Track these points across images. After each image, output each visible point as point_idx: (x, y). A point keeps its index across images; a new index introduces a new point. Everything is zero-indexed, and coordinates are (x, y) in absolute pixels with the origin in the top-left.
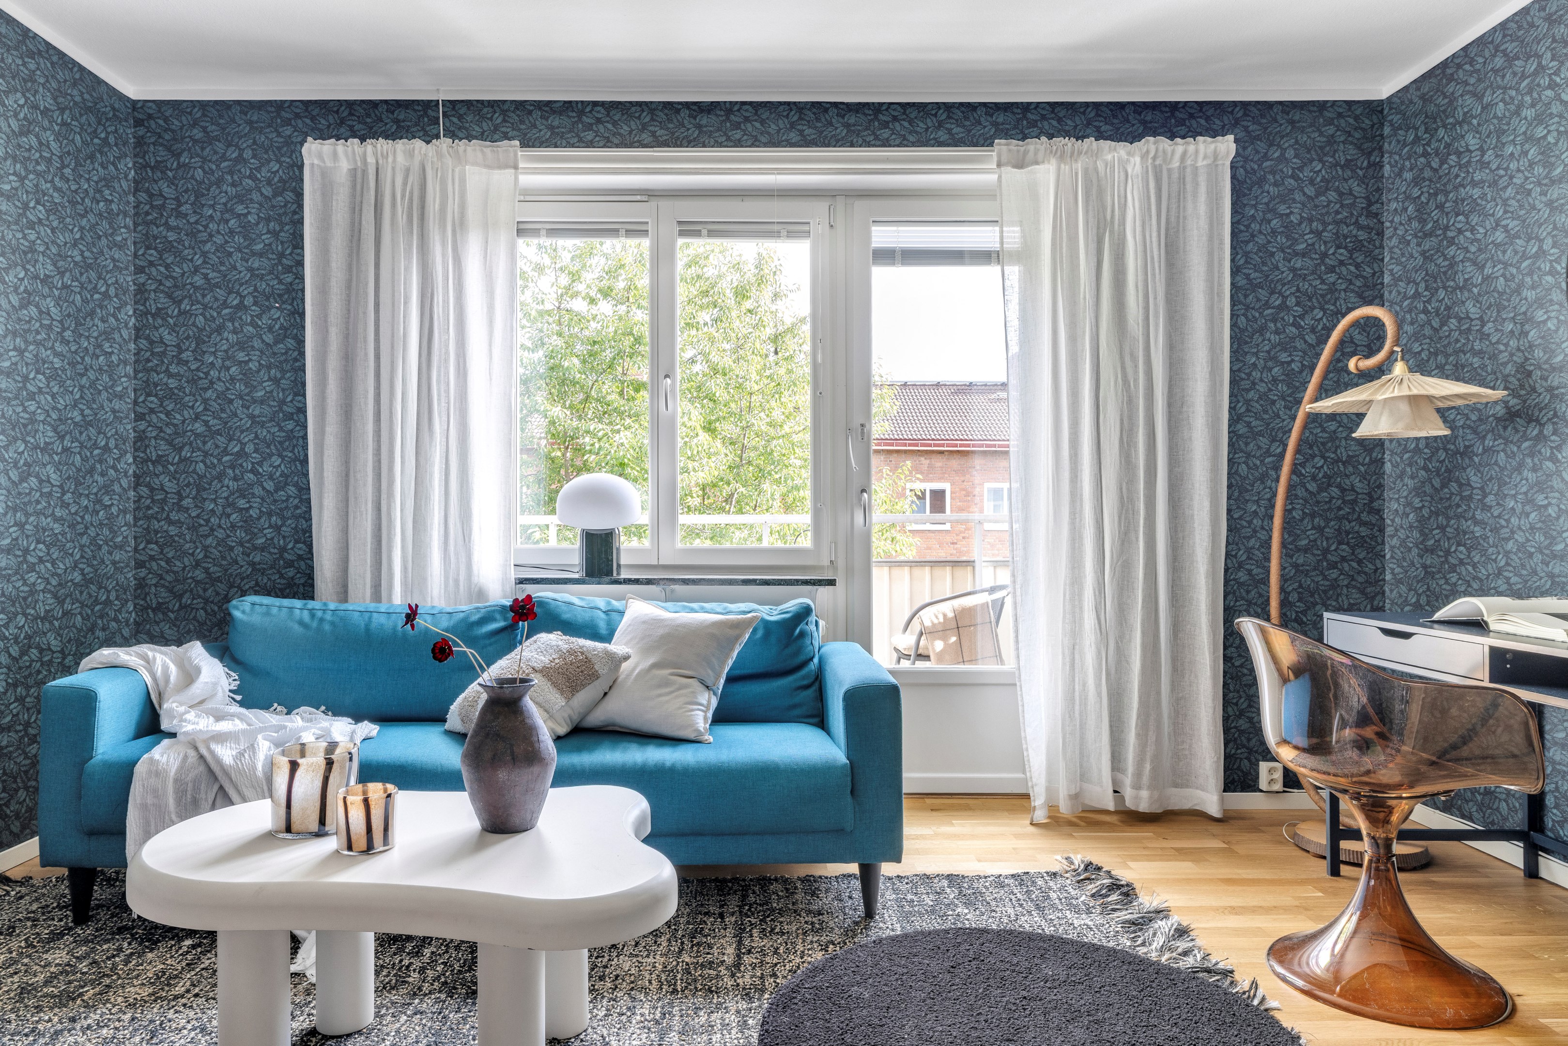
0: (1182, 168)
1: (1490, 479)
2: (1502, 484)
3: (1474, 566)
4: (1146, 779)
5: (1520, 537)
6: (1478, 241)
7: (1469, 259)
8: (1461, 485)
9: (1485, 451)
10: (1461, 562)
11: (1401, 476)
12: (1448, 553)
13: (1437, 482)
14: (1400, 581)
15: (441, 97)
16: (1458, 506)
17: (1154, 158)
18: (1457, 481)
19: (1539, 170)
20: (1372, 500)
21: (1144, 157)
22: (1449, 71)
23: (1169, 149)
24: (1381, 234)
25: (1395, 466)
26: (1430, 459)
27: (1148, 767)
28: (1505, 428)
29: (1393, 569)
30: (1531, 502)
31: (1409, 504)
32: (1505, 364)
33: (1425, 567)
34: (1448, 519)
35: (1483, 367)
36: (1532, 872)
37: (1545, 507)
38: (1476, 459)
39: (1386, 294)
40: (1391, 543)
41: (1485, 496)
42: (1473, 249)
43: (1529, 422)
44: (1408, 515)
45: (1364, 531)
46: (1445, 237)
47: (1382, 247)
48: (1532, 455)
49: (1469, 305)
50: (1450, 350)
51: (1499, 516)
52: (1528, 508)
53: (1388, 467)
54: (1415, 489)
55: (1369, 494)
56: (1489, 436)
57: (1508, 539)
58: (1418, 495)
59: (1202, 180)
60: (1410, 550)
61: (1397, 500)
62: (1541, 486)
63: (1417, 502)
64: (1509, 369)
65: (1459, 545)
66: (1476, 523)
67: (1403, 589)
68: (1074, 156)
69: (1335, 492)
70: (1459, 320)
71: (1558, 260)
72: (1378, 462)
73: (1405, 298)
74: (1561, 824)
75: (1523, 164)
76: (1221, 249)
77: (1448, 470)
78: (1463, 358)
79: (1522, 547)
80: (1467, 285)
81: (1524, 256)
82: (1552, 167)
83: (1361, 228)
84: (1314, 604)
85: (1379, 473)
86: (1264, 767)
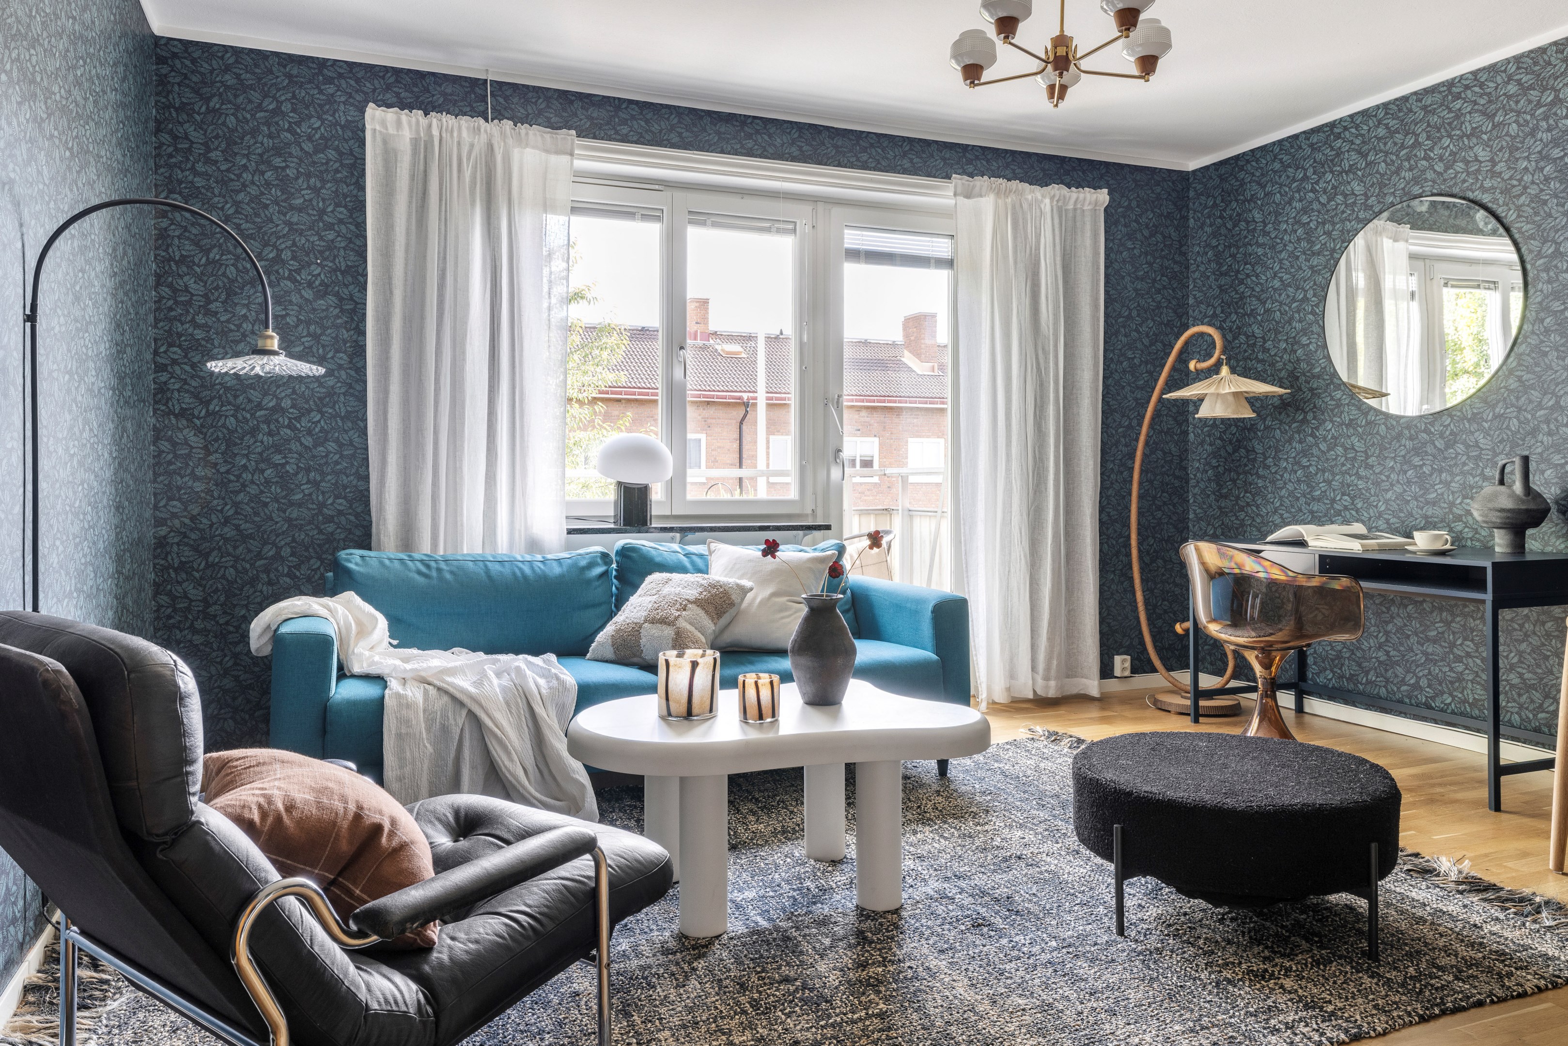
0: (1075, 209)
1: (1270, 448)
2: (1278, 450)
3: (1258, 507)
4: (1053, 672)
5: (1290, 487)
6: (1261, 284)
7: (1255, 296)
8: (1248, 451)
9: (1268, 428)
10: (1248, 504)
11: (1202, 443)
12: (1238, 498)
13: (1230, 449)
14: (1201, 519)
15: (490, 77)
16: (1246, 465)
17: (1058, 201)
18: (1245, 448)
19: (1304, 244)
20: (1182, 460)
21: (1052, 198)
22: (1240, 163)
23: (1068, 195)
24: (1187, 268)
25: (1197, 436)
26: (1224, 432)
27: (1055, 662)
28: (1280, 413)
29: (1195, 511)
30: (1298, 463)
31: (1208, 464)
32: (1280, 370)
33: (1220, 508)
34: (1238, 474)
35: (1265, 371)
36: (1300, 709)
37: (1308, 467)
38: (1259, 434)
39: (1191, 312)
40: (1194, 493)
41: (1266, 458)
42: (1258, 289)
43: (1297, 409)
44: (1207, 472)
45: (1177, 483)
46: (1237, 278)
47: (1188, 277)
48: (1299, 432)
49: (1255, 327)
50: (1241, 357)
51: (1276, 473)
52: (1296, 467)
53: (1191, 436)
54: (1213, 453)
55: (1180, 456)
56: (1269, 418)
57: (1282, 488)
58: (1215, 457)
59: (1088, 219)
60: (1208, 496)
61: (1199, 460)
62: (1305, 453)
63: (1214, 462)
64: (1283, 374)
65: (1246, 492)
66: (1259, 477)
67: (1203, 524)
68: (1008, 192)
69: (1159, 454)
70: (1248, 337)
71: (1317, 305)
72: (1186, 433)
73: (1205, 316)
74: (1318, 674)
75: (1293, 238)
76: (1098, 273)
77: (1238, 441)
78: (1250, 364)
79: (1291, 494)
80: (1253, 314)
81: (1294, 300)
82: (1312, 244)
83: (1176, 262)
84: (1148, 537)
85: (1186, 441)
86: (1118, 659)
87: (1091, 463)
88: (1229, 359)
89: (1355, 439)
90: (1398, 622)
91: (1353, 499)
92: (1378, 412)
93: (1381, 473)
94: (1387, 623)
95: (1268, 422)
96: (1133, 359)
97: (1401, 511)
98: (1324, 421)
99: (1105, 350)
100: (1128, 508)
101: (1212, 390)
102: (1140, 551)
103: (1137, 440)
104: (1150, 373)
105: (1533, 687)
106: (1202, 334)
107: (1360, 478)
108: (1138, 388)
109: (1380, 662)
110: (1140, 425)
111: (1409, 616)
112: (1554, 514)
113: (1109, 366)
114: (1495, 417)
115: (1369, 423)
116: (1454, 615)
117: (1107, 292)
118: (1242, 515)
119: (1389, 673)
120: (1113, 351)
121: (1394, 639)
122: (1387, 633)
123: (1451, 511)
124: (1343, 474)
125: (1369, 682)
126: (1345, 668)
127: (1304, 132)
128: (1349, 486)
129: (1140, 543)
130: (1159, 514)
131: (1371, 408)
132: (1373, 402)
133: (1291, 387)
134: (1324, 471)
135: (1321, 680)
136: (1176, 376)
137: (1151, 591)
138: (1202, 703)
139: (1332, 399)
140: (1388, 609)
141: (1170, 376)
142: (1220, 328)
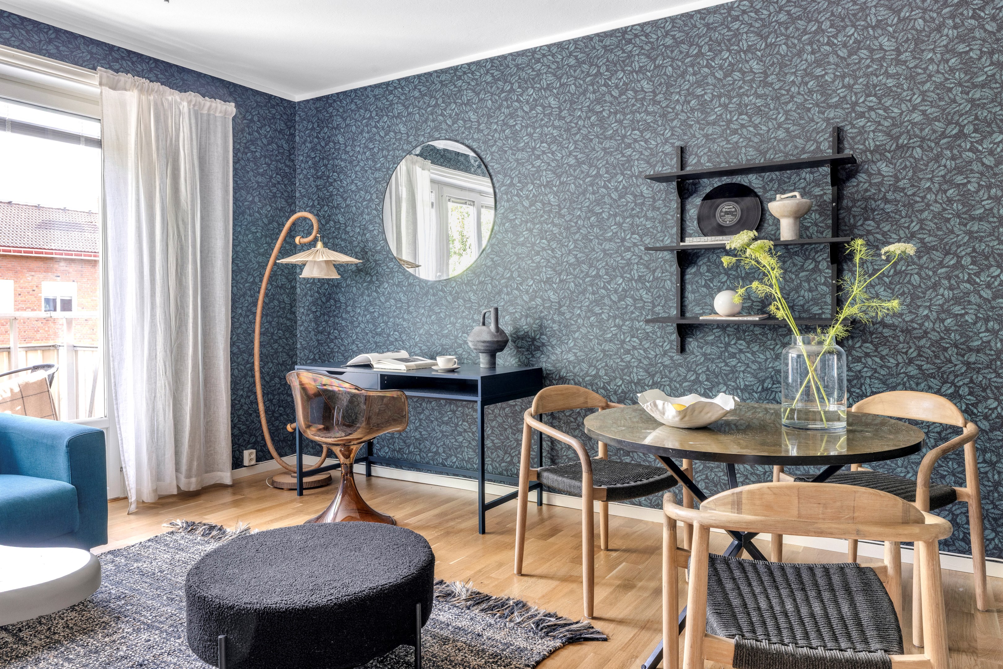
0: (209, 115)
1: (349, 299)
2: (354, 301)
3: (342, 339)
4: (194, 471)
5: (362, 326)
6: (344, 187)
7: (339, 195)
8: (335, 301)
9: (347, 286)
10: (336, 338)
11: (305, 295)
12: (329, 333)
13: (324, 299)
14: (305, 348)
16: (334, 311)
18: (334, 299)
19: (370, 162)
20: (292, 307)
21: (189, 103)
22: (330, 101)
23: (202, 102)
24: (295, 171)
25: (302, 290)
26: (320, 288)
27: (195, 464)
28: (356, 276)
29: (301, 343)
30: (367, 310)
31: (309, 309)
32: (356, 247)
33: (318, 340)
34: (329, 317)
35: (346, 247)
36: (369, 474)
37: (373, 313)
38: (343, 289)
39: (297, 202)
40: (300, 330)
41: (347, 306)
42: (341, 190)
43: (367, 274)
44: (309, 315)
45: (288, 323)
46: (328, 181)
47: (295, 178)
48: (368, 289)
49: (340, 216)
50: (330, 236)
51: (353, 316)
52: (366, 313)
53: (298, 290)
54: (313, 302)
55: (290, 304)
56: (349, 279)
57: (357, 327)
58: (314, 305)
59: (219, 124)
60: (310, 332)
61: (303, 307)
62: (371, 303)
63: (314, 309)
64: (358, 249)
65: (335, 329)
66: (343, 319)
67: (307, 352)
68: (149, 91)
69: (276, 303)
70: (335, 222)
71: (378, 205)
72: (294, 288)
73: (307, 206)
74: (380, 450)
75: (364, 157)
76: (228, 166)
77: (329, 294)
78: (337, 241)
79: (363, 330)
80: (338, 207)
81: (364, 200)
82: (376, 163)
83: (287, 166)
84: (268, 362)
85: (294, 293)
86: (246, 453)
87: (223, 309)
88: (323, 237)
89: (401, 295)
90: (427, 412)
91: (400, 334)
92: (415, 278)
93: (416, 317)
94: (420, 413)
95: (349, 282)
96: (256, 233)
97: (428, 341)
98: (383, 282)
99: (234, 225)
100: (252, 342)
101: (310, 258)
102: (261, 372)
103: (259, 292)
104: (269, 244)
105: (499, 448)
106: (305, 219)
107: (404, 320)
108: (259, 254)
109: (416, 439)
110: (261, 281)
111: (433, 409)
112: (510, 344)
113: (237, 237)
114: (480, 283)
115: (410, 284)
116: (457, 407)
117: (235, 182)
118: (332, 345)
119: (422, 446)
120: (241, 226)
121: (425, 424)
122: (420, 420)
123: (456, 342)
124: (394, 317)
125: (410, 452)
126: (396, 444)
127: (370, 86)
128: (398, 325)
129: (261, 368)
130: (276, 346)
131: (411, 275)
132: (411, 270)
133: (363, 258)
134: (383, 315)
135: (382, 453)
136: (288, 247)
137: (271, 401)
138: (305, 480)
139: (388, 268)
140: (421, 404)
141: (282, 247)
142: (317, 215)
